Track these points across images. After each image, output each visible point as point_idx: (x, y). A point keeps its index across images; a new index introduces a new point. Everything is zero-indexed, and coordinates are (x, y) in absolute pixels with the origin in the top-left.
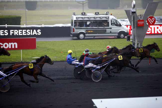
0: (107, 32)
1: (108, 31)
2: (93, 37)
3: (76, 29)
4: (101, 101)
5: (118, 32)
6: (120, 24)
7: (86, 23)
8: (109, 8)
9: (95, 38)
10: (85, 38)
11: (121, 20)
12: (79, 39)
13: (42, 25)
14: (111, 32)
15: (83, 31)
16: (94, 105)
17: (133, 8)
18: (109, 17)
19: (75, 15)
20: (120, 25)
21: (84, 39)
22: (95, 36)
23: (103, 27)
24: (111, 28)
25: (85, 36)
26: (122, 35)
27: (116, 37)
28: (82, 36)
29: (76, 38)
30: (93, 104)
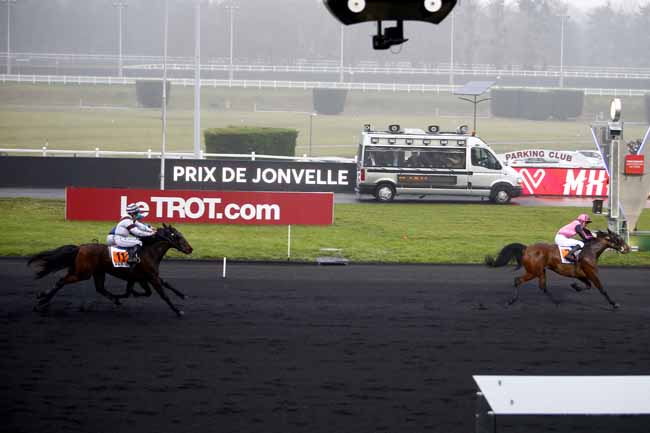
0: (459, 184)
1: (462, 180)
2: (417, 198)
3: (370, 171)
4: (500, 383)
5: (491, 185)
6: (497, 162)
7: (402, 155)
8: (551, 117)
9: (426, 198)
10: (396, 198)
11: (583, 153)
12: (378, 200)
13: (353, 157)
14: (470, 185)
15: (392, 178)
16: (478, 393)
17: (615, 120)
18: (465, 141)
19: (369, 131)
20: (498, 166)
21: (391, 201)
22: (424, 195)
23: (449, 168)
24: (471, 173)
25: (394, 193)
26: (502, 195)
27: (486, 199)
28: (385, 192)
29: (372, 197)
30: (476, 388)
